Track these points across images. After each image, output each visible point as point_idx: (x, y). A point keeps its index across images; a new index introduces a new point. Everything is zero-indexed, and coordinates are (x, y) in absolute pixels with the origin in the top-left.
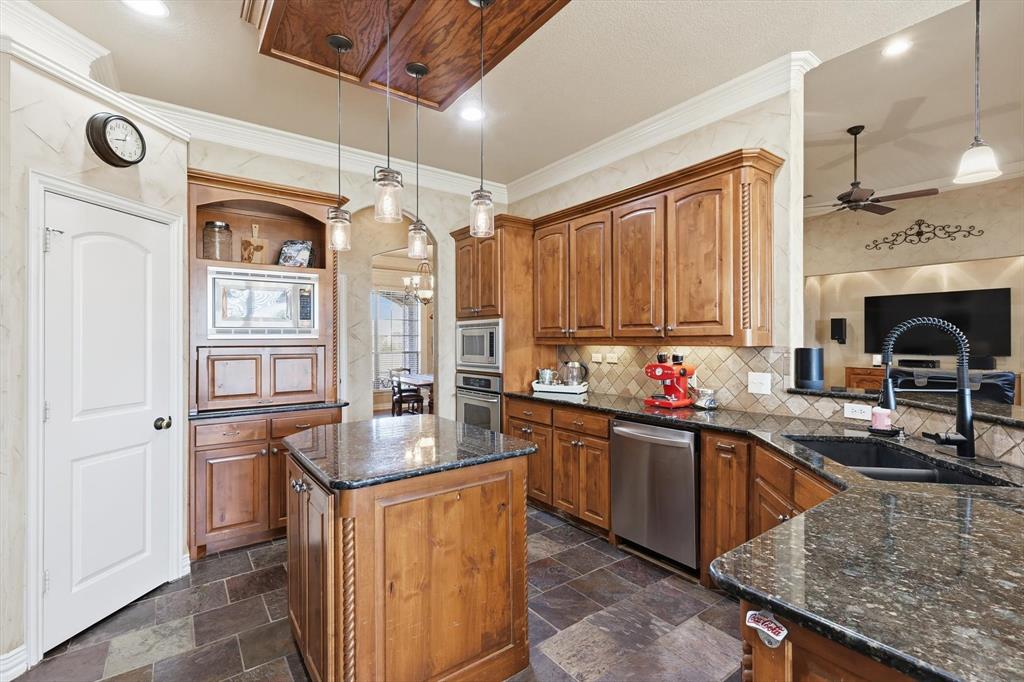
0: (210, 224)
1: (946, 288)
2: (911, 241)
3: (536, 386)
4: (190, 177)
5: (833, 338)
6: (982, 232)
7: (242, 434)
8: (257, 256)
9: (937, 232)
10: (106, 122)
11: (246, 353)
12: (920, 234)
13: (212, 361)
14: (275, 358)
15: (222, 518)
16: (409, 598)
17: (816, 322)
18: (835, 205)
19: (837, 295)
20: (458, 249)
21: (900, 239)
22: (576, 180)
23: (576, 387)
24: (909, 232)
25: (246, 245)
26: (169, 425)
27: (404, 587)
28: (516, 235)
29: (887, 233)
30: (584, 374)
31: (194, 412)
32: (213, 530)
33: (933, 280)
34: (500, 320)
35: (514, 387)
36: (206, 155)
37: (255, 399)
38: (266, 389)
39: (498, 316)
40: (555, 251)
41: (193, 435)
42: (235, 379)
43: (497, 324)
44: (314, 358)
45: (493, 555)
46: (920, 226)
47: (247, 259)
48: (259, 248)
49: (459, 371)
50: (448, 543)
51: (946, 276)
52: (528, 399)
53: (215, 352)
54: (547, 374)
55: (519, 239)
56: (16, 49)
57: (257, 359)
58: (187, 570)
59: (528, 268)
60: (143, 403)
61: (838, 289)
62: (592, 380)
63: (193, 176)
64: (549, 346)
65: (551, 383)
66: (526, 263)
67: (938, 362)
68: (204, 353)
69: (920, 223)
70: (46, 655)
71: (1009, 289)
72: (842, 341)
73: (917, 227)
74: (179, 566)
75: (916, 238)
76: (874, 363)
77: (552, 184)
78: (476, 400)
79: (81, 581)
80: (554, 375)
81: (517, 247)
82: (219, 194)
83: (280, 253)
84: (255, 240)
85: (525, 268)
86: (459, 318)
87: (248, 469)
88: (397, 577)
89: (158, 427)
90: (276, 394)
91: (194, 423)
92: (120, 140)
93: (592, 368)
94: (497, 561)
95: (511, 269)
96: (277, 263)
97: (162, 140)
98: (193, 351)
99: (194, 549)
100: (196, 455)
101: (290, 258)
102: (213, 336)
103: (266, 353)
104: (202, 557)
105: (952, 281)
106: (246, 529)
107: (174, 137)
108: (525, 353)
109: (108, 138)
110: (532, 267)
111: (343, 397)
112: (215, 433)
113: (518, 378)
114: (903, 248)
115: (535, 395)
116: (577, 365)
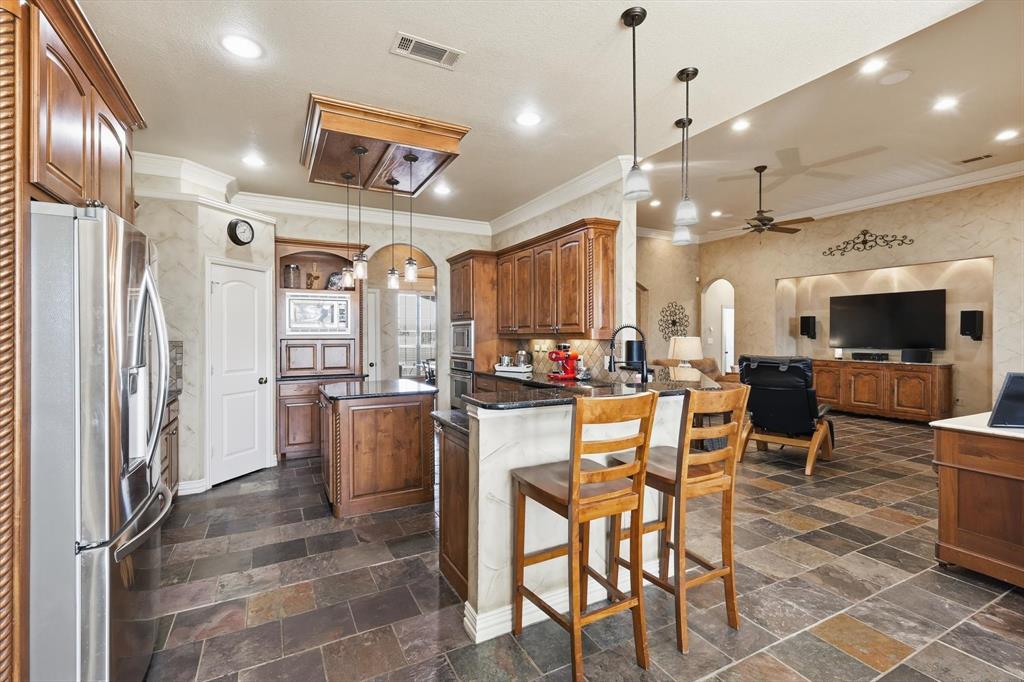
0: (288, 266)
1: (896, 289)
2: (858, 249)
3: (497, 367)
4: (276, 241)
5: (802, 334)
6: (912, 241)
7: (305, 391)
8: (316, 283)
9: (878, 241)
10: (236, 224)
11: (308, 344)
12: (865, 242)
13: (288, 347)
14: (324, 347)
15: (294, 439)
16: (365, 453)
17: (791, 320)
18: (744, 229)
19: (810, 295)
20: (452, 271)
21: (850, 247)
22: (527, 222)
23: (523, 368)
24: (857, 241)
25: (309, 276)
26: (266, 382)
27: (364, 448)
28: (484, 263)
29: (839, 241)
30: (530, 359)
31: (279, 377)
32: (289, 445)
33: (886, 281)
34: (473, 322)
35: (482, 368)
36: (286, 222)
37: (312, 371)
38: (319, 366)
39: (471, 319)
40: (508, 273)
41: (278, 390)
42: (302, 359)
43: (470, 324)
44: (348, 347)
45: (411, 442)
46: (865, 235)
47: (309, 287)
48: (318, 277)
49: (453, 358)
50: (386, 431)
51: (896, 279)
52: (491, 376)
53: (290, 342)
54: (506, 359)
55: (486, 266)
56: (201, 200)
57: (313, 347)
58: (276, 464)
59: (494, 285)
60: (252, 369)
61: (810, 289)
62: (535, 363)
63: (278, 241)
64: (510, 340)
65: (508, 365)
66: (492, 282)
67: (887, 355)
68: (284, 343)
69: (865, 233)
70: (213, 486)
71: (944, 291)
72: (812, 336)
73: (862, 237)
74: (272, 461)
75: (861, 246)
76: (837, 356)
77: (512, 225)
78: (459, 377)
79: (228, 455)
80: (511, 360)
81: (484, 271)
82: (292, 250)
83: (329, 281)
84: (315, 274)
85: (491, 285)
86: (453, 320)
87: (309, 411)
88: (359, 442)
89: (261, 383)
90: (325, 368)
91: (279, 383)
92: (242, 233)
93: (535, 354)
94: (413, 444)
95: (480, 285)
96: (326, 288)
97: (263, 226)
98: (278, 341)
99: (280, 455)
100: (280, 401)
101: (335, 284)
102: (289, 333)
103: (319, 344)
104: (283, 459)
105: (901, 283)
106: (307, 447)
107: (267, 223)
108: (492, 344)
109: (238, 232)
110: (497, 284)
111: (365, 372)
112: (290, 389)
113: (486, 362)
114: (852, 254)
115: (497, 374)
116: (524, 353)
